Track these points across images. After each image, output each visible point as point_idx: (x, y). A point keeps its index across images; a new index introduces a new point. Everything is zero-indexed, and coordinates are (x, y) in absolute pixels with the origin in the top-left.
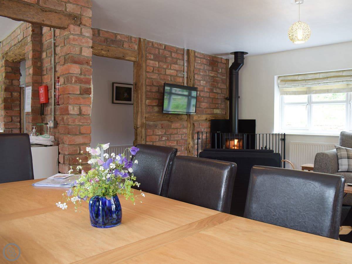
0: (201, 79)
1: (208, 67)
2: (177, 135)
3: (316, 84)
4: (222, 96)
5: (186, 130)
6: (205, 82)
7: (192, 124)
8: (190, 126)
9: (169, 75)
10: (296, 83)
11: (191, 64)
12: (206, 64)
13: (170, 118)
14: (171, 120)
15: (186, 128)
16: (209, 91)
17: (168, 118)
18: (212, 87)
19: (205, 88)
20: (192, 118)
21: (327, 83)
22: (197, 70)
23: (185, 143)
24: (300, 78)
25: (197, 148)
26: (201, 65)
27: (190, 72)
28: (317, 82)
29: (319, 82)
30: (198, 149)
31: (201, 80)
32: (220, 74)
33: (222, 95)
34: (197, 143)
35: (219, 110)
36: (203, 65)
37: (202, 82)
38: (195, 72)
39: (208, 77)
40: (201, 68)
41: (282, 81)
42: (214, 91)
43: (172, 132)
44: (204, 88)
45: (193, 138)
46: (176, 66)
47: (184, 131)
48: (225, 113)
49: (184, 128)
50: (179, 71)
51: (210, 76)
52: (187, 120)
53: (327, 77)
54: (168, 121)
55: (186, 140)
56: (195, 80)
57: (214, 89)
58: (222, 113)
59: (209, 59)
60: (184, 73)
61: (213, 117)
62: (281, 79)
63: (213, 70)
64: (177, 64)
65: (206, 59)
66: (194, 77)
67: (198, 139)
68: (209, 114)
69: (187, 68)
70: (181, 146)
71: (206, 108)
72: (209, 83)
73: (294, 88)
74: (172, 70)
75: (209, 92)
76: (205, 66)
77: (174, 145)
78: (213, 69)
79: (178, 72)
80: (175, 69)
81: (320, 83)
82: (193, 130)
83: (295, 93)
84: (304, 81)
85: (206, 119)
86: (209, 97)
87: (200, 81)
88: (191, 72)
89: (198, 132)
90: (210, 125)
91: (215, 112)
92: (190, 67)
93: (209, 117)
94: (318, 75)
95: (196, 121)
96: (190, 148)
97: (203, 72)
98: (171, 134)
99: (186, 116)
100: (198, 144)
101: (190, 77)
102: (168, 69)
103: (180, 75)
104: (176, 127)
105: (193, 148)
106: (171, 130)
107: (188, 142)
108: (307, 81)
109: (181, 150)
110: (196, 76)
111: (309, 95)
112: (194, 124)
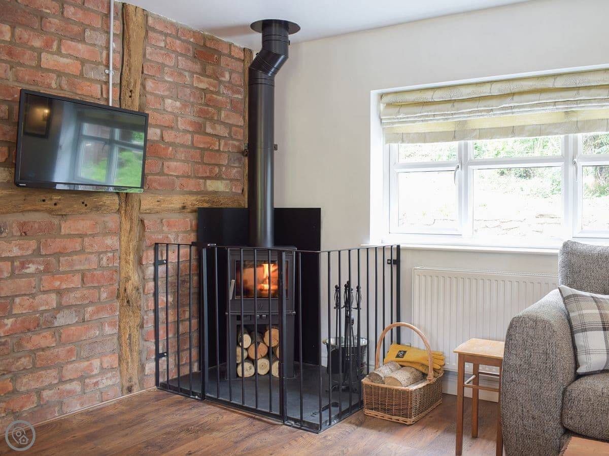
0: (167, 93)
1: (190, 64)
2: (83, 257)
3: (481, 111)
4: (232, 144)
5: (116, 238)
6: (178, 104)
7: (136, 221)
8: (128, 227)
9: (53, 71)
10: (426, 111)
11: (132, 47)
12: (182, 55)
13: (55, 204)
14: (60, 210)
15: (117, 232)
16: (191, 129)
17: (49, 204)
18: (200, 120)
19: (179, 119)
20: (136, 205)
21: (511, 108)
22: (152, 66)
23: (112, 279)
24: (438, 96)
25: (152, 291)
26: (167, 55)
27: (130, 70)
28: (485, 106)
29: (489, 106)
30: (156, 295)
31: (168, 97)
32: (225, 86)
33: (231, 142)
34: (152, 277)
35: (224, 182)
36: (174, 56)
37: (169, 101)
38: (145, 72)
39: (188, 91)
40: (167, 62)
41: (389, 105)
42: (209, 130)
43: (65, 248)
44: (177, 121)
45: (140, 263)
46: (80, 46)
47: (110, 241)
48: (240, 191)
49: (108, 233)
50: (92, 62)
51: (197, 88)
52: (119, 211)
53: (513, 91)
54: (50, 212)
55: (117, 271)
56: (148, 96)
57: (208, 125)
58: (233, 190)
59: (192, 40)
60: (107, 71)
61: (204, 201)
62: (386, 99)
63: (203, 73)
64: (83, 41)
65: (183, 41)
66: (143, 86)
67: (157, 264)
68: (191, 193)
69: (119, 58)
70: (99, 288)
71: (183, 176)
72: (193, 106)
73: (421, 123)
74: (63, 56)
75: (193, 133)
76: (179, 58)
77: (72, 285)
78: (204, 70)
79: (87, 66)
80: (75, 54)
81: (492, 110)
82: (141, 239)
83: (424, 138)
84: (449, 105)
85: (184, 208)
86: (193, 146)
87: (163, 98)
88: (132, 71)
89: (156, 244)
90: (194, 223)
91: (210, 189)
92: (130, 56)
93: (192, 201)
94: (488, 86)
95: (150, 212)
96: (128, 291)
97: (172, 75)
98: (58, 255)
99: (116, 198)
100: (155, 279)
101: (129, 84)
102: (48, 52)
103: (92, 75)
104: (77, 233)
105: (141, 290)
106: (58, 240)
107: (123, 275)
108: (457, 105)
109: (99, 299)
110: (150, 84)
111: (463, 142)
112: (142, 221)
